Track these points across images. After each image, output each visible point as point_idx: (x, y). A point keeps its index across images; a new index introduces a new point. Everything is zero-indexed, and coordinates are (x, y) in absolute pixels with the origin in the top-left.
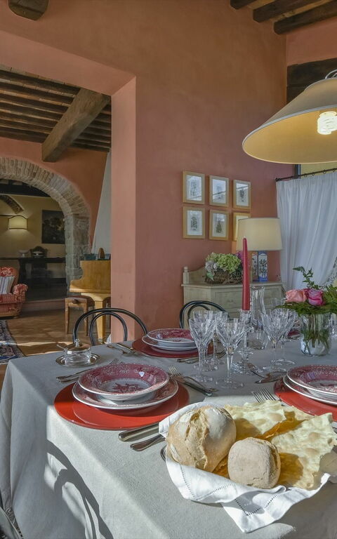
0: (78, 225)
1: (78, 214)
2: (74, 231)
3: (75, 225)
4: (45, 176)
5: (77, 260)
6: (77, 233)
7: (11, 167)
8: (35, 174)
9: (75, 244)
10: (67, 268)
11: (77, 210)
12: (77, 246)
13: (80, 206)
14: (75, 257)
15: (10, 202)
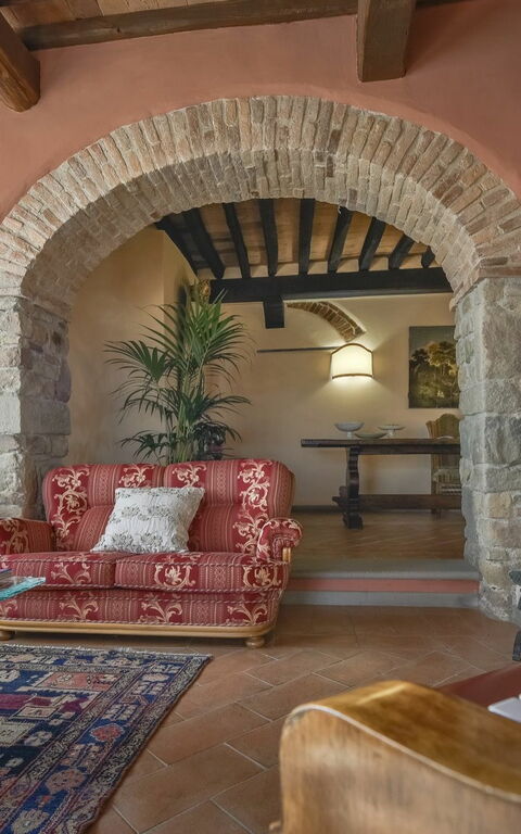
0: (500, 303)
1: (503, 261)
2: (488, 328)
3: (493, 302)
4: (373, 136)
5: (500, 434)
6: (501, 334)
7: (256, 126)
8: (336, 136)
9: (490, 375)
10: (466, 464)
11: (497, 246)
12: (501, 382)
13: (508, 226)
14: (490, 423)
15: (332, 317)
